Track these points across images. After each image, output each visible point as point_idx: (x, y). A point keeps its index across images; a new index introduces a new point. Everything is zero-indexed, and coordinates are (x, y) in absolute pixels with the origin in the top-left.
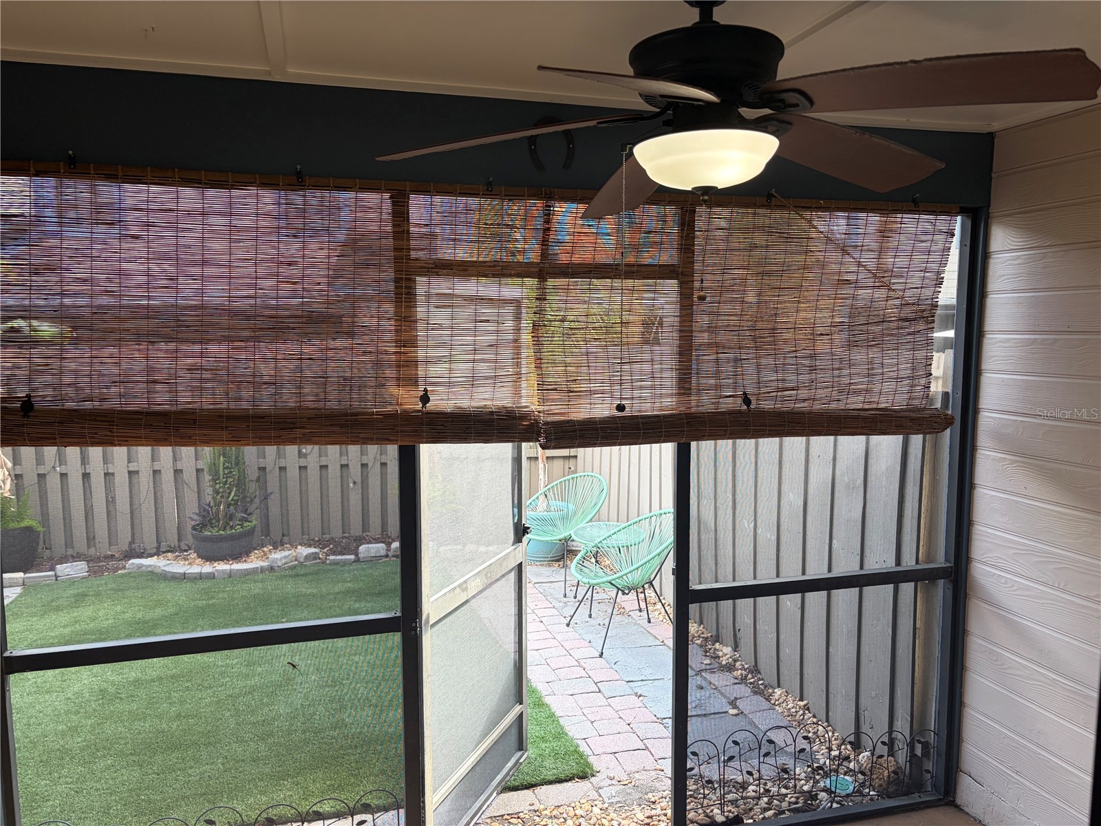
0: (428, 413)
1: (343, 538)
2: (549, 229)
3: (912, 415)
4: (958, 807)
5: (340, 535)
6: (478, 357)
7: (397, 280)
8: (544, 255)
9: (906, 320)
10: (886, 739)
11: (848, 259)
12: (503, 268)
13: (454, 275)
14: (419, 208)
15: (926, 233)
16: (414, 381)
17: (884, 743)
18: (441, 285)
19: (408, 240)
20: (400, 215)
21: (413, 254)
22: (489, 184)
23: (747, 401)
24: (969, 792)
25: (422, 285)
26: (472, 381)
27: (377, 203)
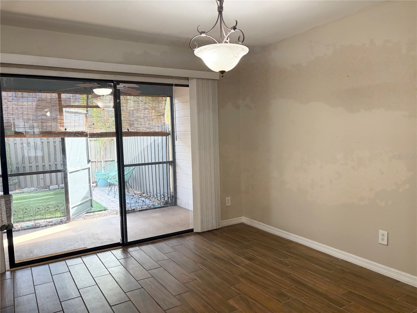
0: (66, 132)
1: (44, 186)
2: (88, 100)
3: (161, 133)
4: (177, 206)
5: (43, 186)
6: (75, 122)
7: (59, 109)
8: (87, 104)
9: (159, 116)
10: (163, 194)
11: (146, 105)
12: (80, 106)
13: (70, 108)
14: (63, 96)
15: (161, 100)
16: (63, 126)
17: (163, 195)
18: (68, 109)
19: (61, 102)
20: (60, 97)
21: (62, 104)
22: (76, 92)
23: (128, 130)
24: (179, 202)
25: (64, 109)
26: (75, 126)
27: (55, 95)
